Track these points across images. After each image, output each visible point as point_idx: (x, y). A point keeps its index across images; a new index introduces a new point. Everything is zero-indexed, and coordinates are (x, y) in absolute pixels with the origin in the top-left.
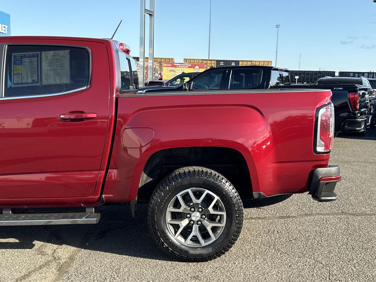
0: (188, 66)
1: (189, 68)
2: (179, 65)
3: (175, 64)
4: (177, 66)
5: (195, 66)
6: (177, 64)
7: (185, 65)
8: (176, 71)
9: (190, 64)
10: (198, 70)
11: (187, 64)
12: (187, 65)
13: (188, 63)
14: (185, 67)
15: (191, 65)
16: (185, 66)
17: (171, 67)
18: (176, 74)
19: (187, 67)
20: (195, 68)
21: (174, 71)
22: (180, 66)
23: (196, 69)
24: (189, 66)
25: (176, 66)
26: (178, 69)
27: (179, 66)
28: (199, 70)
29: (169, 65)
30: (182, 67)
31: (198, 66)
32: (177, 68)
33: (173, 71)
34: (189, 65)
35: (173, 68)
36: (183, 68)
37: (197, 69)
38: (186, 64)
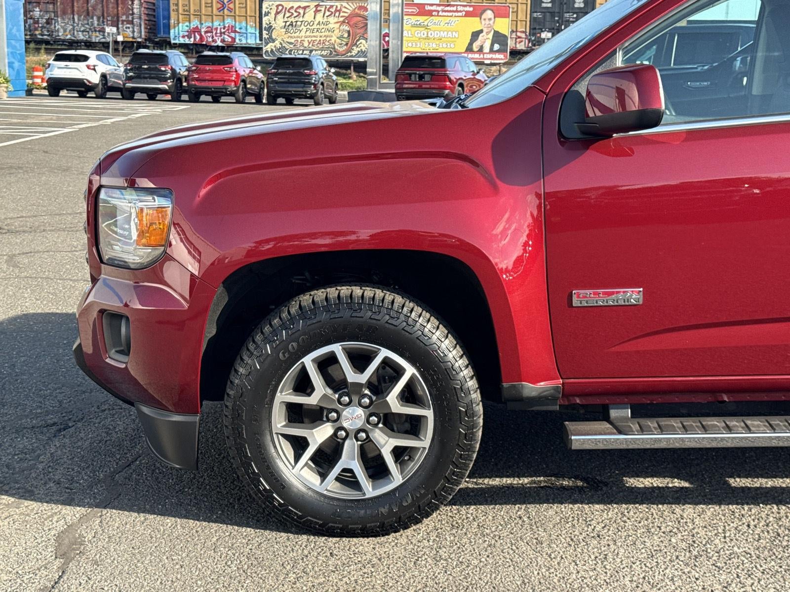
0: (464, 13)
1: (466, 16)
2: (439, 8)
3: (428, 8)
4: (434, 13)
5: (484, 11)
6: (434, 8)
7: (454, 9)
8: (432, 27)
9: (470, 6)
10: (491, 22)
11: (461, 5)
12: (460, 8)
13: (465, 4)
14: (456, 14)
15: (471, 9)
16: (457, 11)
17: (417, 14)
18: (429, 35)
19: (460, 14)
20: (484, 16)
21: (426, 27)
22: (443, 11)
23: (485, 19)
24: (466, 12)
25: (429, 13)
26: (435, 19)
27: (438, 12)
28: (494, 22)
29: (410, 10)
30: (446, 14)
31: (492, 11)
32: (432, 18)
33: (424, 26)
34: (468, 9)
35: (421, 19)
36: (449, 18)
37: (490, 19)
38: (457, 5)
